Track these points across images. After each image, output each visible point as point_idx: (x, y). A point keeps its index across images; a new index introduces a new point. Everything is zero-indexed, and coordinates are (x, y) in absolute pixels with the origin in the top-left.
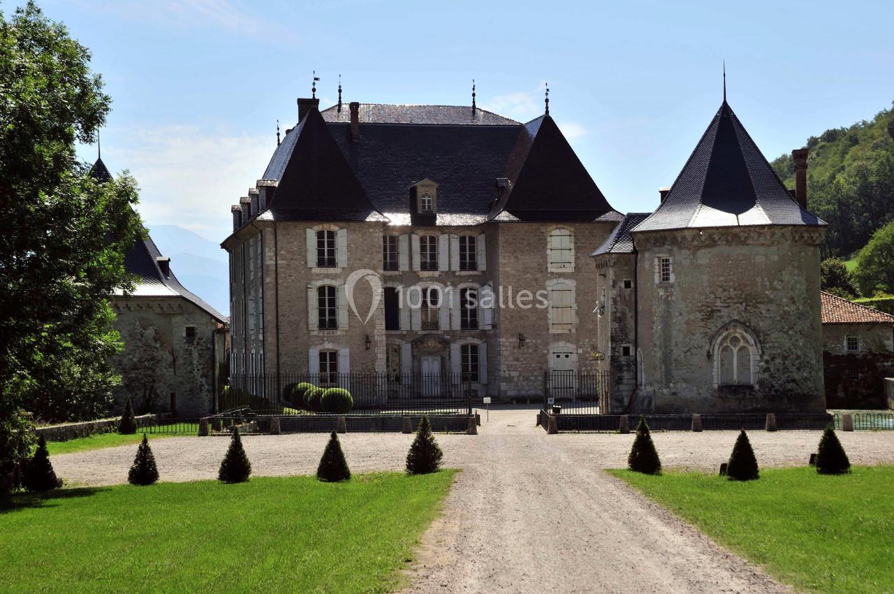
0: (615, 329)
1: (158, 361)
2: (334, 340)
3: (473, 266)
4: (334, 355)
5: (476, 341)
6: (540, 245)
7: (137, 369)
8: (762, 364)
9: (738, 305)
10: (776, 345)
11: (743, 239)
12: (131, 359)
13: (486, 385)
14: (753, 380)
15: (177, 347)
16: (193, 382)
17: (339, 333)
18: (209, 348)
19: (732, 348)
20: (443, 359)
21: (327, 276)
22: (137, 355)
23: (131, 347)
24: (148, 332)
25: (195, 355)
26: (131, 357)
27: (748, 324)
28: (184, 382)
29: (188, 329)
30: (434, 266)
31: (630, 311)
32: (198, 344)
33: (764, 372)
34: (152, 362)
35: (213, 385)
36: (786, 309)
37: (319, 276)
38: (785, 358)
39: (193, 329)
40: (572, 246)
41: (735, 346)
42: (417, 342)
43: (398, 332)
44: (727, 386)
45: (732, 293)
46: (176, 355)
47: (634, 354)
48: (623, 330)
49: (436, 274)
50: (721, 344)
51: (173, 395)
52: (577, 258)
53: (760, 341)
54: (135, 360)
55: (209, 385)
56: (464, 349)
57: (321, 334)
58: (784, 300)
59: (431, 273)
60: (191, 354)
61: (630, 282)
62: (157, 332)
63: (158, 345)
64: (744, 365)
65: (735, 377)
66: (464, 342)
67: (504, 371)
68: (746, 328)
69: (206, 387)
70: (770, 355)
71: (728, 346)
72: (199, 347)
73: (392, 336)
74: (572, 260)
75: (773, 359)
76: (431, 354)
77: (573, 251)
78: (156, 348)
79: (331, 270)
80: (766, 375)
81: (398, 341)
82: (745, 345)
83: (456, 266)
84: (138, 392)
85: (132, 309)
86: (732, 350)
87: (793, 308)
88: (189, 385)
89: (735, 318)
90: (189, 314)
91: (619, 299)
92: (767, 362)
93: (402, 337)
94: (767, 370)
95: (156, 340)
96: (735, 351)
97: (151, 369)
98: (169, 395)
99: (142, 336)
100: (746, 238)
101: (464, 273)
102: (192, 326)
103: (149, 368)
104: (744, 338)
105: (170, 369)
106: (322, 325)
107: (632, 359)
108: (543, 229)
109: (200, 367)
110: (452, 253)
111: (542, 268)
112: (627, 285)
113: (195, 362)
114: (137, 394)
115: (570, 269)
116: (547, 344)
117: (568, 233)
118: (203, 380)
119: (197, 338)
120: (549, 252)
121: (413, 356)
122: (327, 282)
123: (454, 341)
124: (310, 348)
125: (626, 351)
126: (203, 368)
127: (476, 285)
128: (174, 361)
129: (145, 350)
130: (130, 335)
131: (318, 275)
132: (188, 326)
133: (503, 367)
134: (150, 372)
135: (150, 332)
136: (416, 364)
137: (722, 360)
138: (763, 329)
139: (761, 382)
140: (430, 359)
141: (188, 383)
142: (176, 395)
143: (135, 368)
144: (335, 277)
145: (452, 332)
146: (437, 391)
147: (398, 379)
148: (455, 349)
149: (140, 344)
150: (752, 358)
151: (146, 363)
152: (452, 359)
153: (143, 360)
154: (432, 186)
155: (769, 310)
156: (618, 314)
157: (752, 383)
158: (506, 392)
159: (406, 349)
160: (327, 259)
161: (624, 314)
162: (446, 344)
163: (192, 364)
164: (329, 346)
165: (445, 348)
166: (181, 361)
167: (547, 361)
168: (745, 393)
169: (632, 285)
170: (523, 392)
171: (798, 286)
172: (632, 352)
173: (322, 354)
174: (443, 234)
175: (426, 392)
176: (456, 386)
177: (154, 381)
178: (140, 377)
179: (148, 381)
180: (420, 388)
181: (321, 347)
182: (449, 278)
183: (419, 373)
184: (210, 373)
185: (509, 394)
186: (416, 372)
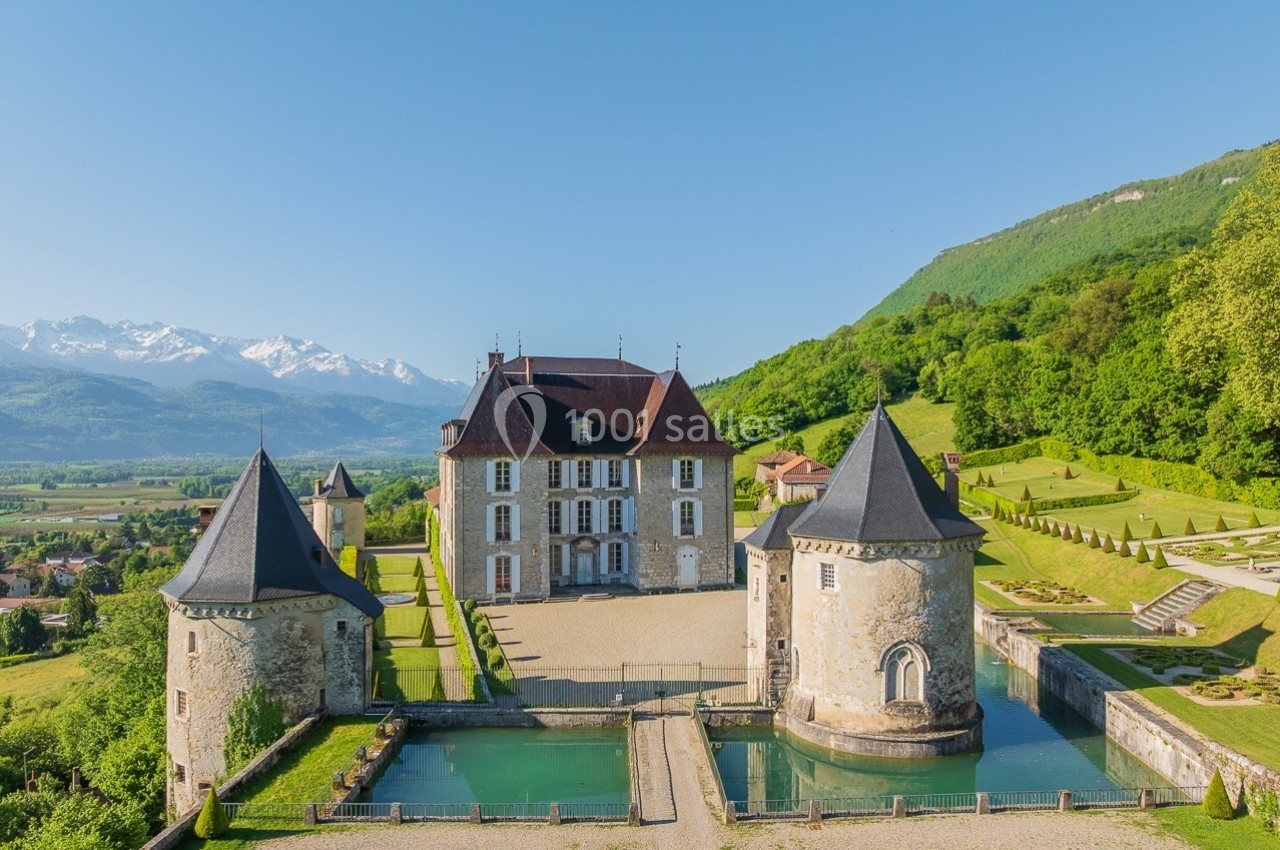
1: (306, 660)
2: (509, 549)
3: (619, 484)
4: (507, 560)
5: (620, 541)
6: (672, 471)
7: (282, 672)
8: (930, 679)
10: (943, 659)
11: (913, 553)
12: (276, 663)
13: (627, 575)
14: (921, 697)
15: (327, 643)
16: (343, 677)
17: (512, 542)
18: (360, 643)
19: (900, 663)
20: (594, 555)
21: (503, 498)
22: (282, 658)
23: (276, 651)
24: (294, 632)
25: (346, 649)
26: (275, 660)
28: (335, 677)
29: (339, 623)
30: (588, 484)
32: (349, 638)
33: (932, 687)
34: (298, 663)
35: (364, 680)
36: (953, 620)
37: (497, 499)
38: (951, 670)
39: (344, 623)
41: (903, 661)
42: (575, 542)
43: (558, 535)
45: (902, 608)
46: (326, 650)
47: (789, 647)
49: (590, 490)
50: (890, 659)
51: (322, 693)
53: (929, 657)
54: (279, 663)
55: (359, 679)
56: (611, 546)
57: (497, 545)
58: (951, 612)
59: (586, 490)
60: (341, 649)
61: (785, 576)
62: (304, 631)
63: (305, 644)
64: (912, 681)
65: (902, 694)
66: (610, 542)
67: (641, 569)
68: (915, 644)
69: (357, 681)
70: (937, 670)
71: (897, 661)
72: (350, 642)
73: (554, 538)
75: (941, 673)
76: (585, 551)
78: (303, 647)
79: (506, 494)
80: (934, 691)
81: (559, 543)
82: (914, 659)
83: (605, 485)
85: (278, 611)
86: (899, 665)
87: (958, 618)
88: (339, 680)
90: (340, 608)
92: (935, 678)
93: (563, 539)
94: (935, 685)
95: (302, 639)
96: (903, 666)
97: (297, 669)
98: (318, 693)
99: (288, 638)
100: (916, 552)
101: (612, 489)
102: (342, 620)
103: (294, 670)
104: (912, 652)
105: (319, 666)
106: (498, 537)
107: (786, 652)
109: (350, 662)
110: (603, 474)
112: (783, 579)
113: (346, 656)
116: (675, 548)
118: (354, 675)
119: (347, 633)
121: (571, 554)
122: (503, 503)
123: (603, 541)
124: (488, 555)
125: (781, 645)
126: (353, 663)
127: (620, 498)
128: (324, 656)
129: (291, 652)
130: (275, 638)
131: (495, 497)
132: (339, 620)
133: (642, 566)
134: (296, 673)
135: (297, 632)
136: (573, 559)
137: (889, 676)
138: (932, 643)
139: (928, 699)
140: (584, 555)
141: (340, 677)
142: (327, 691)
143: (279, 668)
144: (510, 499)
145: (601, 535)
146: (589, 580)
147: (559, 570)
148: (604, 547)
149: (286, 646)
150: (920, 674)
151: (292, 665)
152: (602, 555)
153: (288, 662)
157: (920, 699)
158: (643, 585)
159: (566, 548)
160: (503, 485)
162: (597, 543)
163: (342, 658)
164: (503, 553)
165: (596, 547)
166: (331, 656)
167: (676, 561)
168: (913, 711)
169: (788, 580)
170: (657, 585)
171: (962, 595)
172: (785, 647)
173: (498, 561)
174: (596, 459)
175: (580, 580)
176: (604, 575)
177: (301, 682)
178: (285, 680)
179: (294, 683)
180: (576, 577)
181: (497, 555)
182: (600, 493)
183: (576, 566)
184: (361, 668)
185: (646, 586)
186: (574, 567)
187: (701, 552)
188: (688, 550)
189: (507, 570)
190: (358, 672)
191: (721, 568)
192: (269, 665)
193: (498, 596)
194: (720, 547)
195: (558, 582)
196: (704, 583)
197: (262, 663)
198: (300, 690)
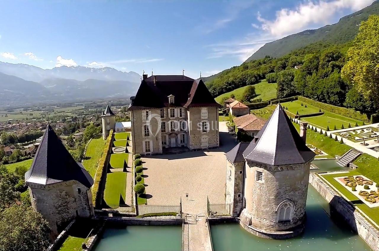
0: (236, 189)
1: (68, 202)
2: (149, 139)
4: (149, 142)
5: (184, 134)
6: (200, 112)
8: (295, 212)
9: (289, 193)
11: (293, 168)
12: (58, 204)
13: (186, 144)
14: (290, 218)
15: (75, 195)
16: (83, 207)
17: (149, 137)
18: (86, 196)
19: (284, 208)
20: (176, 138)
21: (146, 123)
22: (60, 202)
23: (57, 200)
24: (62, 194)
25: (82, 198)
26: (58, 203)
27: (291, 200)
28: (80, 206)
30: (174, 116)
31: (241, 182)
32: (82, 194)
33: (295, 215)
34: (66, 204)
38: (301, 207)
40: (207, 112)
41: (286, 207)
42: (170, 135)
44: (281, 221)
45: (288, 188)
46: (75, 198)
47: (242, 196)
48: (238, 189)
49: (174, 118)
50: (281, 207)
51: (77, 211)
52: (208, 115)
53: (295, 205)
55: (88, 208)
56: (181, 136)
57: (145, 138)
59: (173, 118)
60: (80, 197)
61: (242, 171)
62: (66, 193)
63: (67, 197)
64: (288, 213)
65: (284, 218)
66: (181, 134)
67: (191, 143)
68: (291, 201)
71: (283, 208)
73: (163, 134)
74: (207, 116)
75: (298, 209)
76: (173, 137)
77: (207, 113)
78: (67, 198)
81: (165, 135)
82: (290, 207)
83: (179, 116)
84: (62, 214)
85: (55, 187)
86: (284, 209)
89: (287, 198)
90: (78, 184)
91: (237, 178)
93: (166, 134)
95: (66, 196)
96: (286, 209)
97: (66, 206)
98: (75, 212)
99: (61, 195)
101: (181, 117)
102: (79, 188)
103: (65, 206)
104: (289, 204)
105: (74, 203)
106: (146, 135)
107: (241, 198)
108: (200, 108)
110: (178, 113)
111: (200, 118)
112: (241, 172)
114: (62, 215)
115: (206, 118)
116: (201, 136)
117: (206, 109)
118: (86, 206)
119: (81, 192)
120: (201, 114)
121: (169, 138)
123: (179, 134)
124: (142, 141)
125: (239, 196)
126: (85, 202)
128: (75, 200)
129: (63, 200)
130: (56, 196)
131: (144, 123)
133: (190, 142)
134: (66, 207)
135: (64, 193)
136: (170, 140)
137: (280, 212)
138: (296, 200)
139: (293, 219)
140: (173, 139)
141: (81, 206)
143: (60, 206)
145: (178, 132)
146: (175, 146)
147: (165, 143)
148: (179, 136)
149: (60, 199)
150: (291, 211)
151: (64, 204)
152: (178, 139)
153: (62, 203)
154: (173, 97)
155: (299, 193)
156: (237, 184)
157: (290, 219)
158: (191, 148)
159: (167, 136)
161: (239, 183)
162: (177, 134)
163: (81, 200)
164: (147, 140)
165: (176, 136)
166: (77, 200)
167: (201, 140)
168: (287, 223)
169: (243, 172)
170: (195, 148)
172: (241, 196)
173: (146, 142)
174: (176, 108)
175: (172, 146)
176: (179, 144)
177: (68, 209)
178: (62, 209)
179: (66, 210)
180: (170, 145)
181: (145, 141)
182: (177, 119)
183: (171, 142)
184: (88, 204)
185: (192, 149)
186: (170, 142)
187: (209, 137)
188: (205, 136)
189: (149, 145)
190: (87, 205)
191: (215, 142)
192: (56, 205)
193: (146, 153)
194: (215, 136)
195: (165, 147)
196: (210, 147)
197: (54, 204)
198: (68, 212)
